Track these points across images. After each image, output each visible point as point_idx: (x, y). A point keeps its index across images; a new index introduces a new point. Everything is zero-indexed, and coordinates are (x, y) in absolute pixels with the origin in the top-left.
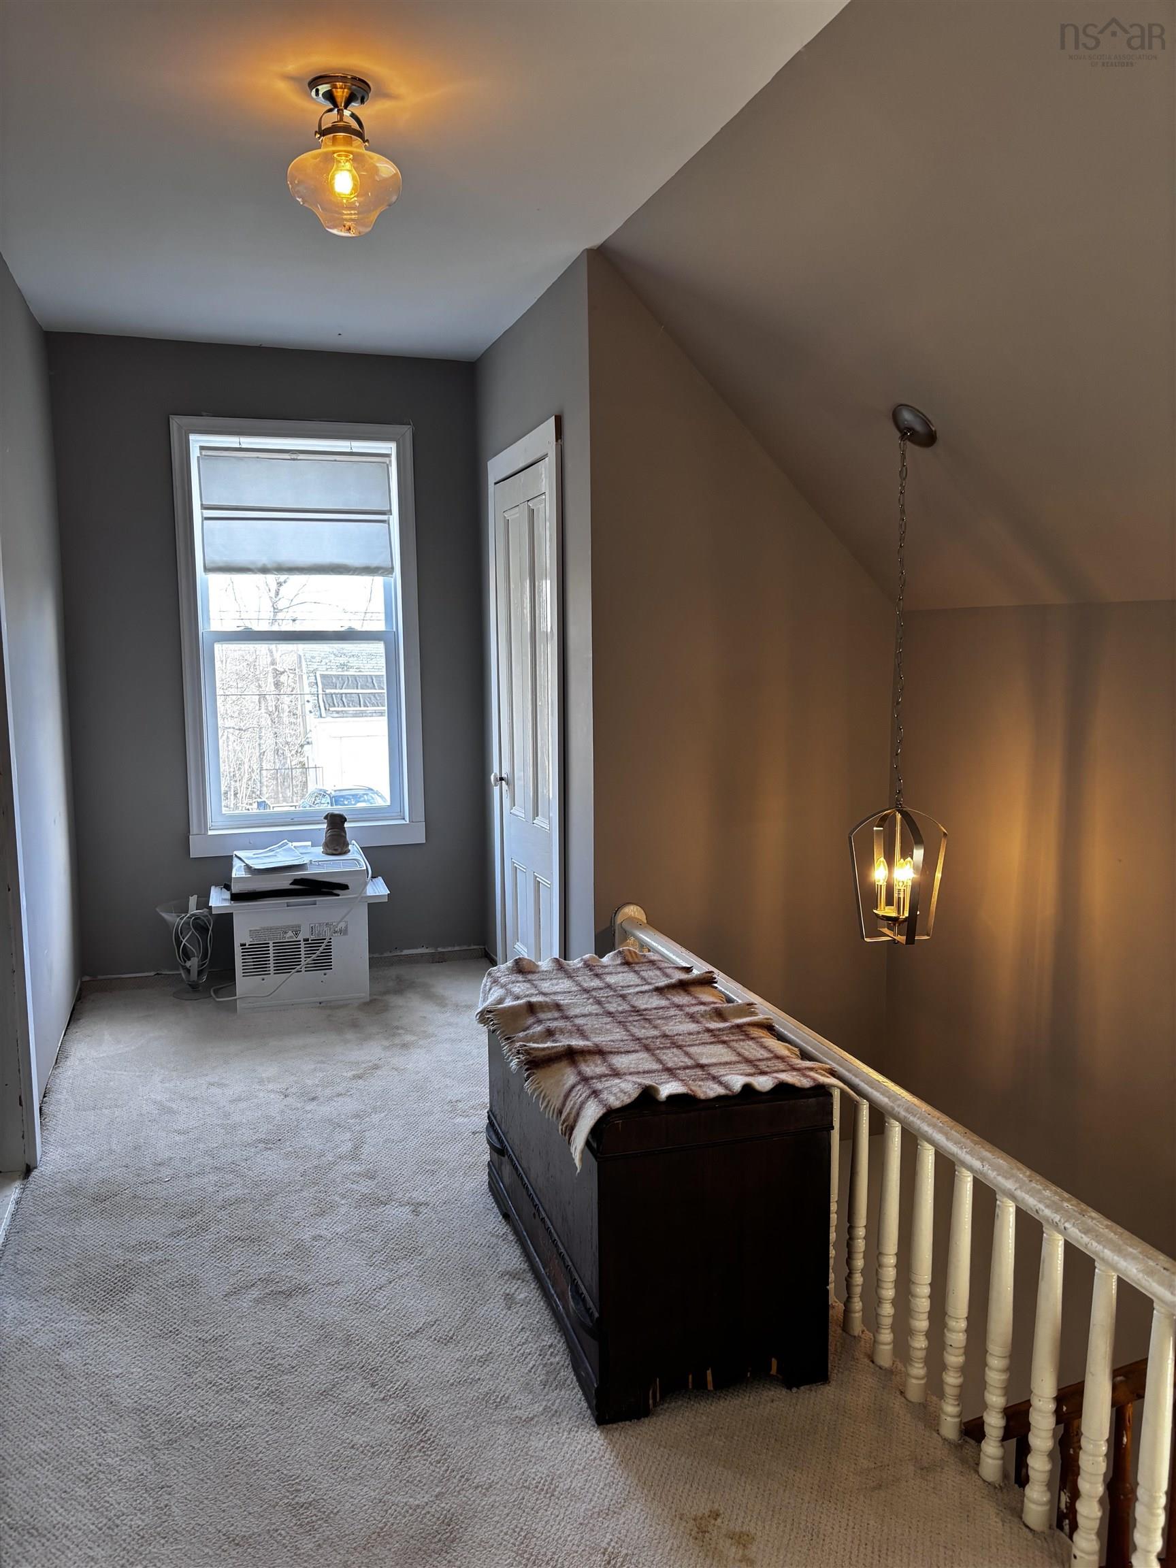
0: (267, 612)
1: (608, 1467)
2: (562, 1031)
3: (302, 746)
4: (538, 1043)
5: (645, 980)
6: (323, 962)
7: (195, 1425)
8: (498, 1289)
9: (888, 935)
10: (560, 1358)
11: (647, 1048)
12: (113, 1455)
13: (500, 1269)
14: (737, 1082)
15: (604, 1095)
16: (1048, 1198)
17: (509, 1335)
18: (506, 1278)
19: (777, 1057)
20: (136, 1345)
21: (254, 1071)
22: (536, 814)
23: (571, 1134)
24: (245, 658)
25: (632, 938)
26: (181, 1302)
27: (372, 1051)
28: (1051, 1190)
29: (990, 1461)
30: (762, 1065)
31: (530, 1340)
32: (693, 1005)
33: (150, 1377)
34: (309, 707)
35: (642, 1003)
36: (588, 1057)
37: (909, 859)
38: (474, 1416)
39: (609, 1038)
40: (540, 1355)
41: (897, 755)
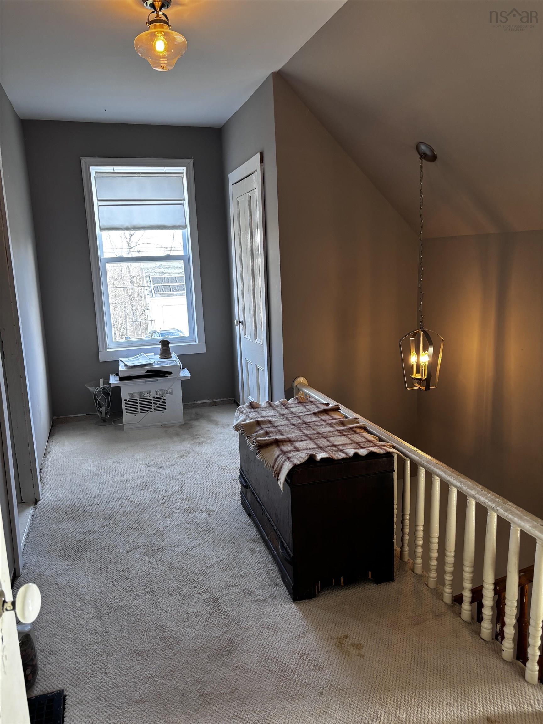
0: (126, 249)
1: (299, 618)
2: (272, 433)
3: (145, 311)
4: (262, 438)
5: (308, 409)
6: (162, 407)
7: (118, 606)
8: (247, 546)
9: (418, 386)
10: (276, 574)
11: (310, 439)
12: (83, 620)
13: (248, 538)
14: (351, 452)
15: (292, 459)
16: (490, 497)
17: (253, 565)
18: (251, 541)
19: (369, 441)
20: (90, 573)
21: (134, 456)
22: (256, 337)
23: (278, 476)
24: (117, 270)
25: (302, 392)
26: (109, 555)
27: (186, 446)
28: (491, 494)
29: (466, 612)
30: (362, 445)
31: (262, 567)
32: (330, 420)
33: (97, 587)
34: (147, 292)
35: (307, 419)
36: (285, 443)
37: (427, 352)
38: (239, 599)
39: (295, 435)
40: (267, 574)
41: (421, 305)
